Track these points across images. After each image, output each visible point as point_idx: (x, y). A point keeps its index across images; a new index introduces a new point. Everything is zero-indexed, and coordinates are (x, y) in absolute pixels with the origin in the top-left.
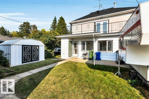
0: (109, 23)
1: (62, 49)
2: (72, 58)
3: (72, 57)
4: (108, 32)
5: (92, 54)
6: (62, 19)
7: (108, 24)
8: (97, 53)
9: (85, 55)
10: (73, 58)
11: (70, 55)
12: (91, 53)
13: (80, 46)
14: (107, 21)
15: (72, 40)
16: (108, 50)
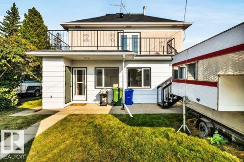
0: (140, 38)
1: (44, 85)
2: (72, 105)
3: (72, 102)
4: (140, 53)
5: (119, 95)
6: (36, 15)
7: (139, 40)
8: (128, 92)
9: (104, 96)
10: (76, 105)
11: (68, 99)
12: (117, 93)
13: (90, 79)
14: (138, 34)
15: (72, 64)
16: (144, 86)
